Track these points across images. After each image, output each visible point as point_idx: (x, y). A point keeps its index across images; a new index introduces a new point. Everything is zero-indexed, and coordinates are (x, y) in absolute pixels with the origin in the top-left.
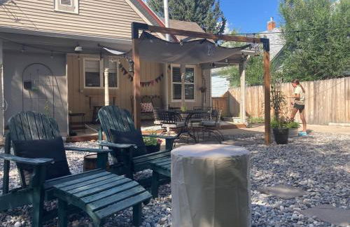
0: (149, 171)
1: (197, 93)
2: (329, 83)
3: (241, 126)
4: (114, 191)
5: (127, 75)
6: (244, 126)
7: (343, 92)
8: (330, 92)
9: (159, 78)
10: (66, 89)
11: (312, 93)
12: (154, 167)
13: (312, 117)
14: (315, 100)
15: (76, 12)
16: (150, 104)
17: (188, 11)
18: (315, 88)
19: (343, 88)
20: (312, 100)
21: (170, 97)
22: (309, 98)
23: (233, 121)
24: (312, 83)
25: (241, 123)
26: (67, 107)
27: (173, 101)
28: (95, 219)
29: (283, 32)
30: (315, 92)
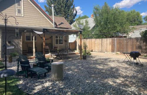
0: (48, 67)
1: (64, 42)
2: (105, 39)
3: (77, 53)
4: (41, 70)
5: (40, 37)
6: (78, 53)
7: (109, 43)
8: (105, 42)
9: (51, 37)
10: (21, 43)
11: (101, 43)
12: (48, 66)
13: (101, 50)
14: (102, 45)
15: (23, 16)
16: (48, 46)
17: (62, 8)
18: (101, 41)
19: (109, 41)
20: (101, 44)
21: (54, 43)
22: (100, 44)
23: (75, 52)
24: (101, 39)
25: (77, 52)
26: (22, 49)
27: (55, 45)
28: (38, 75)
29: (94, 20)
30: (102, 42)
